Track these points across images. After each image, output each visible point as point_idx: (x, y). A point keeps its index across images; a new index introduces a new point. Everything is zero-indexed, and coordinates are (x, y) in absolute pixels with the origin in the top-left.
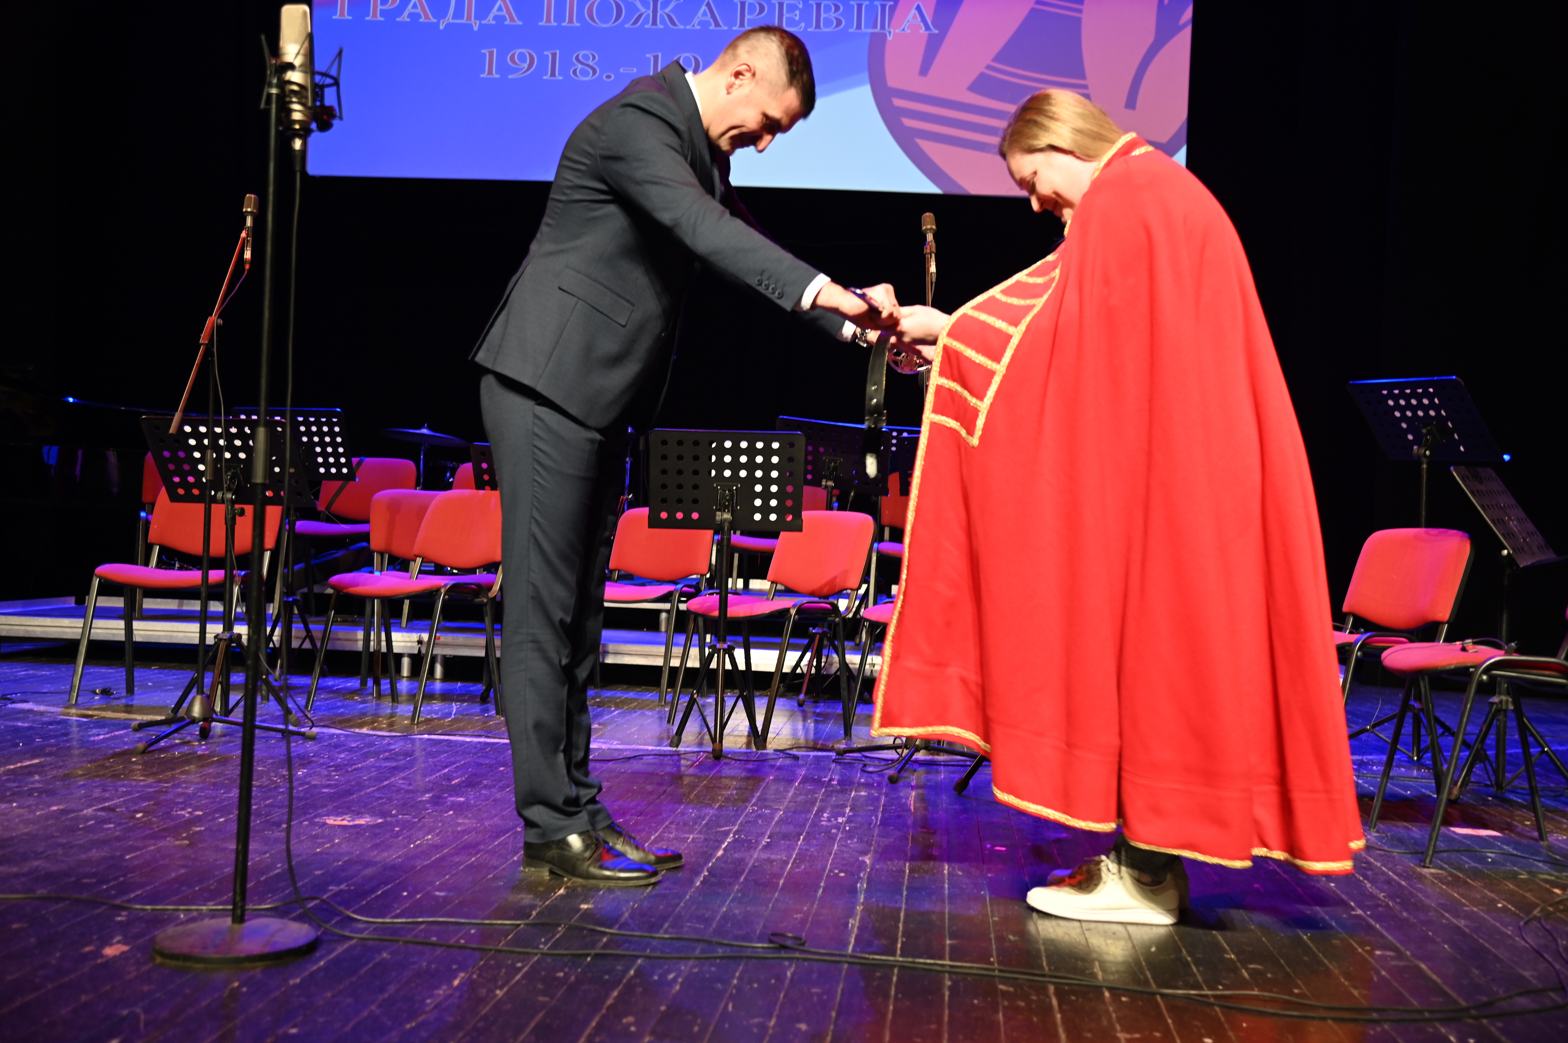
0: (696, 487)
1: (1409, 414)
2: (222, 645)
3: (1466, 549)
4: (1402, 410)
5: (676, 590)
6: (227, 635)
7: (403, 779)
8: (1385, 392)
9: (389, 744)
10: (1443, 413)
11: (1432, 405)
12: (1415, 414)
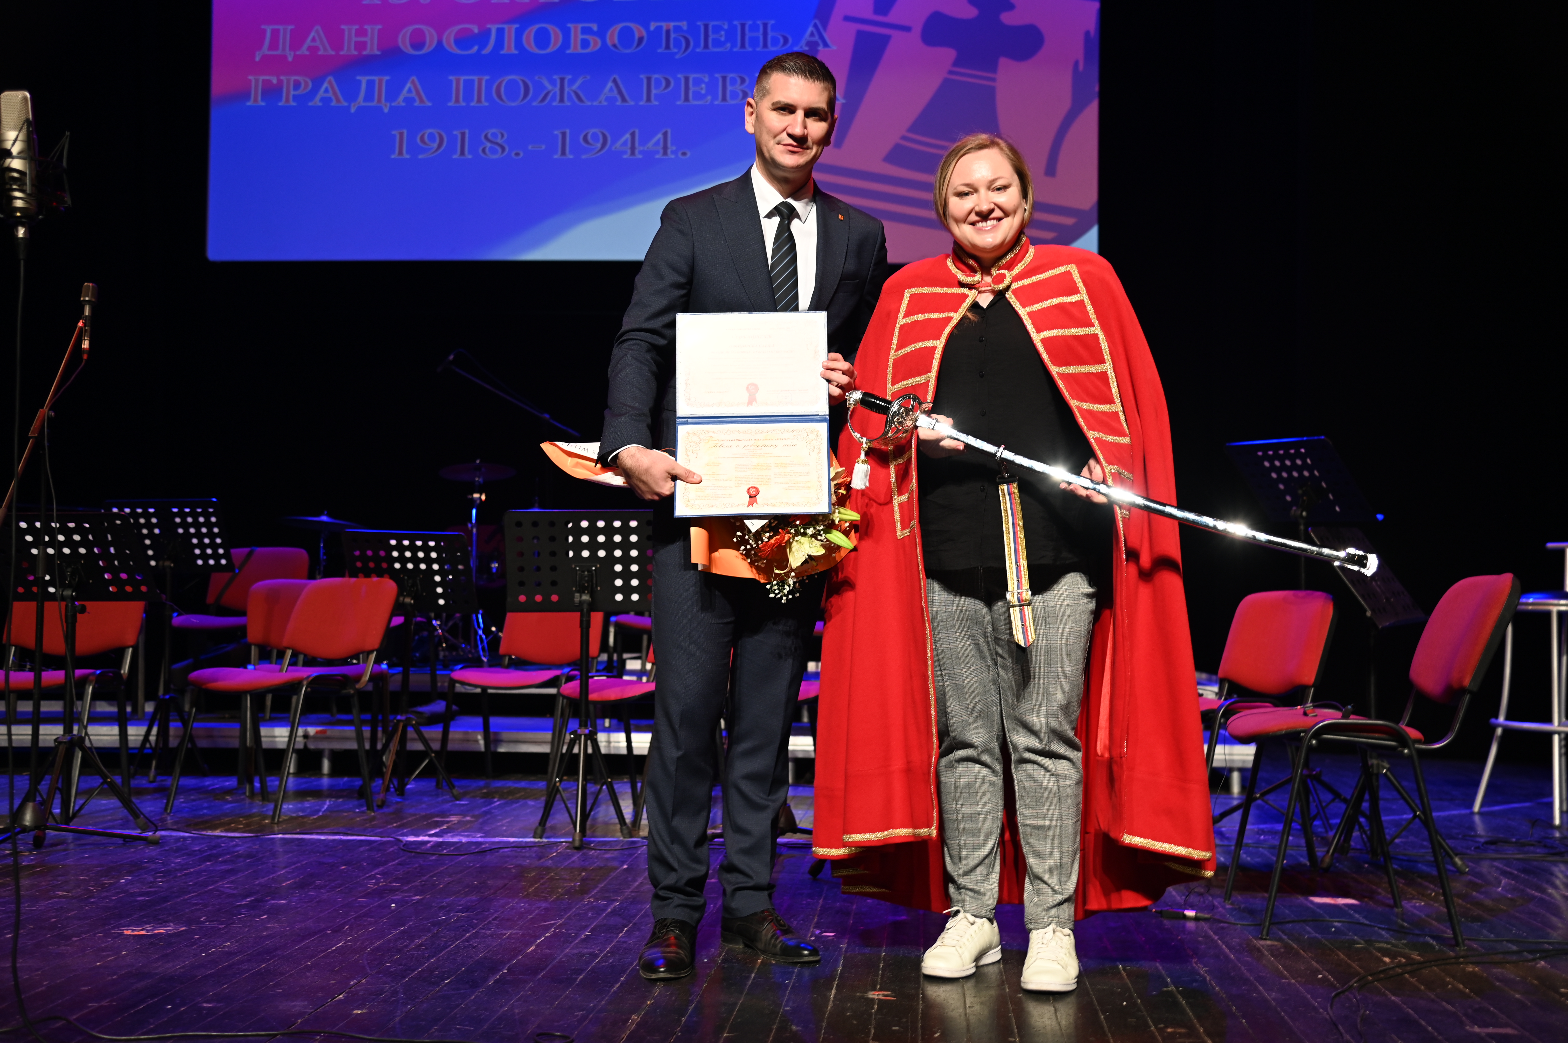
0: (553, 569)
1: (1285, 475)
2: (62, 748)
3: (1329, 611)
4: (1278, 471)
5: (563, 674)
6: (67, 738)
7: (232, 882)
8: (1260, 454)
9: (237, 845)
10: (1316, 473)
11: (1305, 466)
12: (1290, 474)
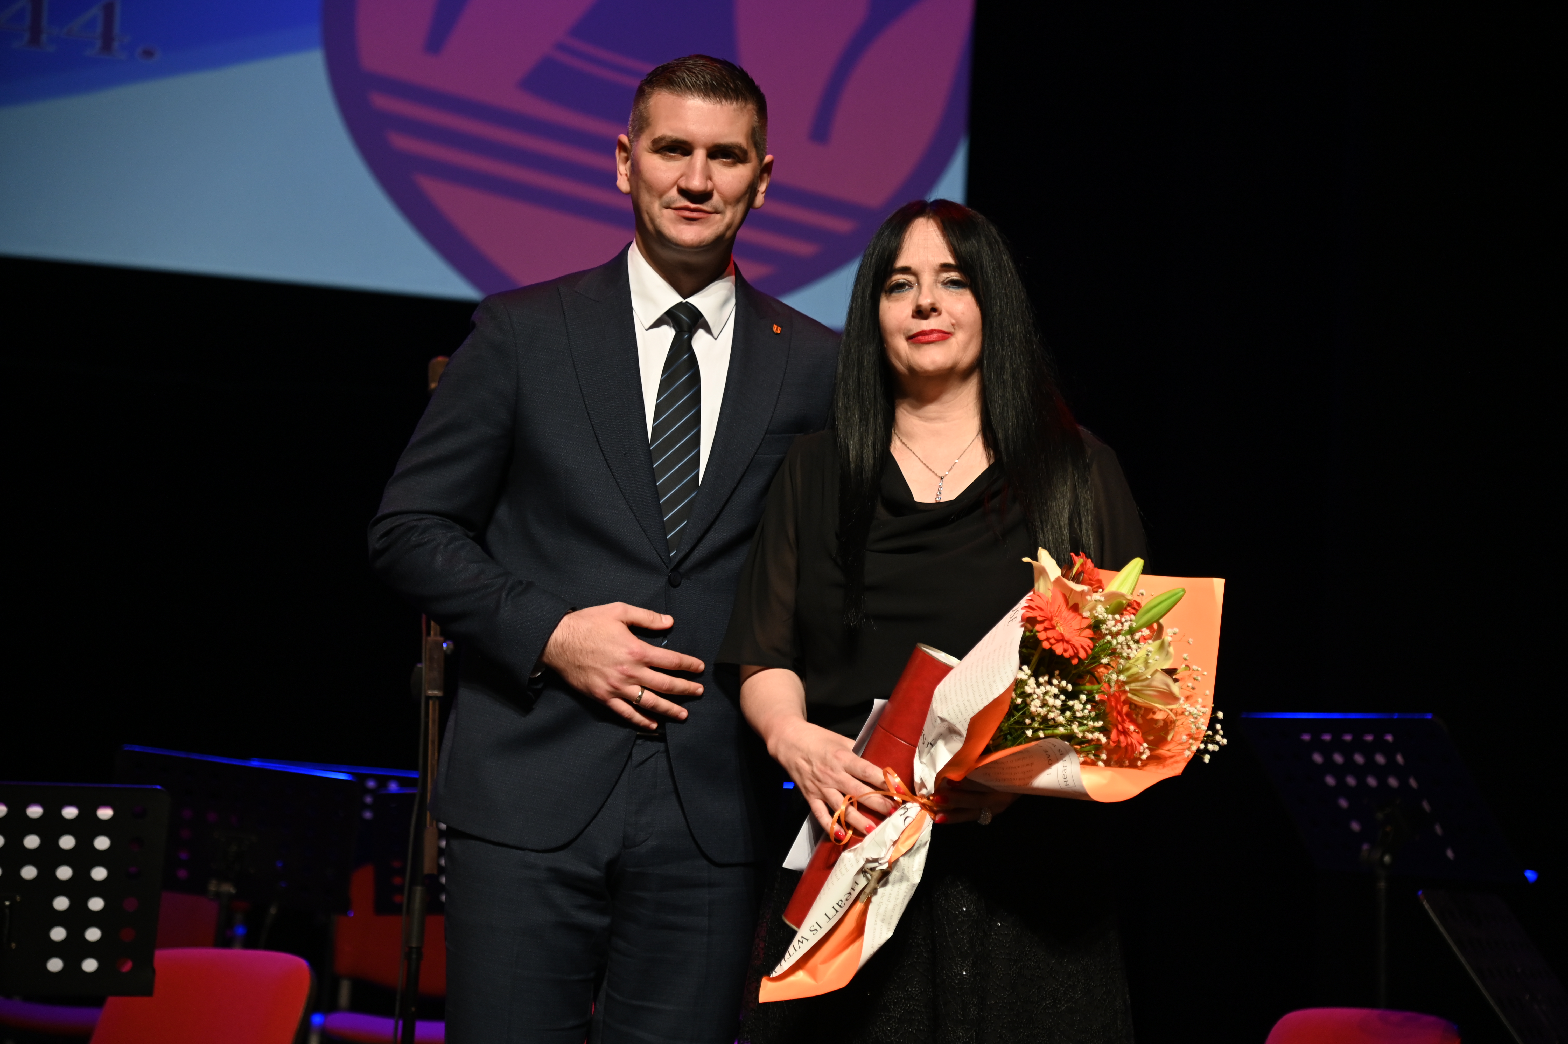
1: (1351, 781)
4: (1340, 772)
8: (1306, 737)
10: (1413, 783)
11: (1391, 768)
12: (1361, 782)
